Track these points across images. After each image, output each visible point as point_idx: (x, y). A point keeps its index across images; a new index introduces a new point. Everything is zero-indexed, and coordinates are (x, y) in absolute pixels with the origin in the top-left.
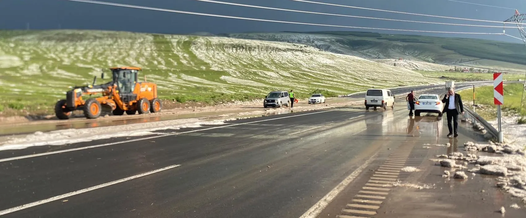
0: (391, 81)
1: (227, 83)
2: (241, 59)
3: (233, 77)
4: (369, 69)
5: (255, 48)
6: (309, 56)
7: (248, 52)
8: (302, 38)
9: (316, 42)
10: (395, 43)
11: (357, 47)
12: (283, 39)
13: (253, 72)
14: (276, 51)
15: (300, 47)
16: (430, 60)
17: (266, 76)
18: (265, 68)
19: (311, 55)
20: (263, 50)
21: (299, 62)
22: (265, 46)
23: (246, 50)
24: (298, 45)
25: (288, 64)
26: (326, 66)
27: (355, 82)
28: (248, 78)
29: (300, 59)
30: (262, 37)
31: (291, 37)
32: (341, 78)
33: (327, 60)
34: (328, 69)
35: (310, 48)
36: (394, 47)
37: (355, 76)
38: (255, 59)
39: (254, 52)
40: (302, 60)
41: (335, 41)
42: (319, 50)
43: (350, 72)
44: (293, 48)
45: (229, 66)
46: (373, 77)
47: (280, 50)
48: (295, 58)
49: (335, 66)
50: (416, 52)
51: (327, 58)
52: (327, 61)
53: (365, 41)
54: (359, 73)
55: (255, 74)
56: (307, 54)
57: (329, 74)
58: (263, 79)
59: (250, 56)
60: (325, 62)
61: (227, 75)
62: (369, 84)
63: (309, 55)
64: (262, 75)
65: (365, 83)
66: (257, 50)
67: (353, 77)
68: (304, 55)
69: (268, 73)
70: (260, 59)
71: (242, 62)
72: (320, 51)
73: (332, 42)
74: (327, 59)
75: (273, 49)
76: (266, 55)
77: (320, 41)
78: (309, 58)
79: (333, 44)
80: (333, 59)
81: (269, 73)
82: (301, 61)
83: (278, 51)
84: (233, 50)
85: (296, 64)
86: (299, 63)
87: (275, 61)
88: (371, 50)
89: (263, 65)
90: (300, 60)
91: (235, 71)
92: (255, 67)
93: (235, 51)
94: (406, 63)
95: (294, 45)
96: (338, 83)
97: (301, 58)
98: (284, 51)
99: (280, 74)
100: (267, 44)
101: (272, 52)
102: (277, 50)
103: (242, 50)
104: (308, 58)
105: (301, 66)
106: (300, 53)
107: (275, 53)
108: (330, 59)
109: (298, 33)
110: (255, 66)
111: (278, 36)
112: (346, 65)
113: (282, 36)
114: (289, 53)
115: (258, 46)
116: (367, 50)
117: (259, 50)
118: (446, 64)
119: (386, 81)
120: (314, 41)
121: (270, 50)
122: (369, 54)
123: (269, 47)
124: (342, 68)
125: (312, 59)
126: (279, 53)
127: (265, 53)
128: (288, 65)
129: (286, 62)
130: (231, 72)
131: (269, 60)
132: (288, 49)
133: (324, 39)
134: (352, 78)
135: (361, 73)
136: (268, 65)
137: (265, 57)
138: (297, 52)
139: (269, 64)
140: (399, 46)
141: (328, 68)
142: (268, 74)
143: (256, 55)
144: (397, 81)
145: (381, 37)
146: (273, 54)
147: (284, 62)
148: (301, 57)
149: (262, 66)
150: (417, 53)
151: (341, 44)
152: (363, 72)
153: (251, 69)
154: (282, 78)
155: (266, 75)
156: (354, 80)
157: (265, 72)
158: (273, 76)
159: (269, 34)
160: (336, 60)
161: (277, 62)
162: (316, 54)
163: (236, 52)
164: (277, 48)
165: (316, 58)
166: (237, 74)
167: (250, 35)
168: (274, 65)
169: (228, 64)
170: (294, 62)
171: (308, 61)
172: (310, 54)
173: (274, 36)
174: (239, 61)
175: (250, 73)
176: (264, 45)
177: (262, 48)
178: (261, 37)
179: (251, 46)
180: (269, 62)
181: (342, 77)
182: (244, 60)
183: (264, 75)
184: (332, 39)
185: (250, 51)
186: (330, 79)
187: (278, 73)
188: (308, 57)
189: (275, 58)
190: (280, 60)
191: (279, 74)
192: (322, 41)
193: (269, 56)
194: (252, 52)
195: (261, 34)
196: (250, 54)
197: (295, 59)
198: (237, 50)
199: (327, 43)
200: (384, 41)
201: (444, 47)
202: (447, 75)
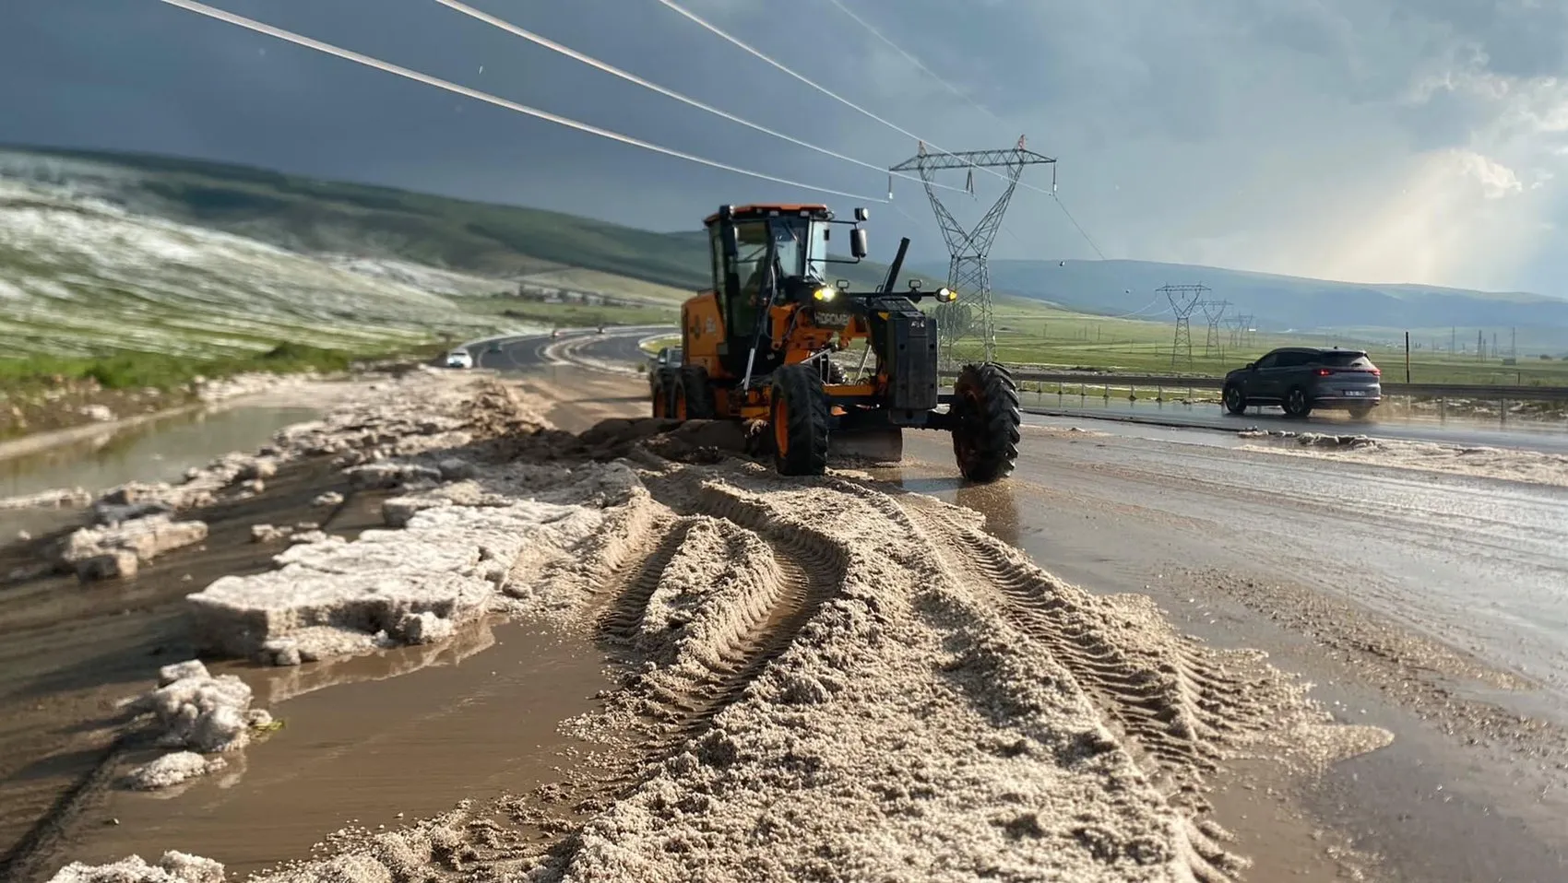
6: (107, 228)
11: (213, 212)
15: (55, 197)
19: (115, 229)
26: (179, 266)
29: (80, 239)
33: (174, 250)
35: (94, 202)
40: (89, 244)
43: (261, 288)
44: (43, 200)
46: (335, 306)
50: (397, 236)
51: (173, 243)
53: (238, 193)
54: (292, 293)
56: (97, 222)
57: (198, 293)
60: (170, 255)
63: (107, 225)
74: (173, 245)
78: (111, 237)
79: (134, 197)
80: (194, 247)
82: (86, 246)
85: (67, 257)
90: (82, 242)
94: (379, 270)
95: (33, 190)
96: (253, 326)
98: (10, 210)
104: (105, 236)
106: (70, 220)
124: (235, 275)
128: (41, 260)
134: (278, 309)
135: (298, 294)
138: (58, 216)
141: (186, 273)
148: (81, 232)
150: (398, 241)
154: (42, 302)
158: (4, 295)
160: (205, 250)
162: (129, 226)
165: (134, 238)
170: (61, 249)
184: (127, 179)
188: (107, 234)
197: (59, 238)
200: (297, 198)
201: (474, 229)
202: (514, 309)
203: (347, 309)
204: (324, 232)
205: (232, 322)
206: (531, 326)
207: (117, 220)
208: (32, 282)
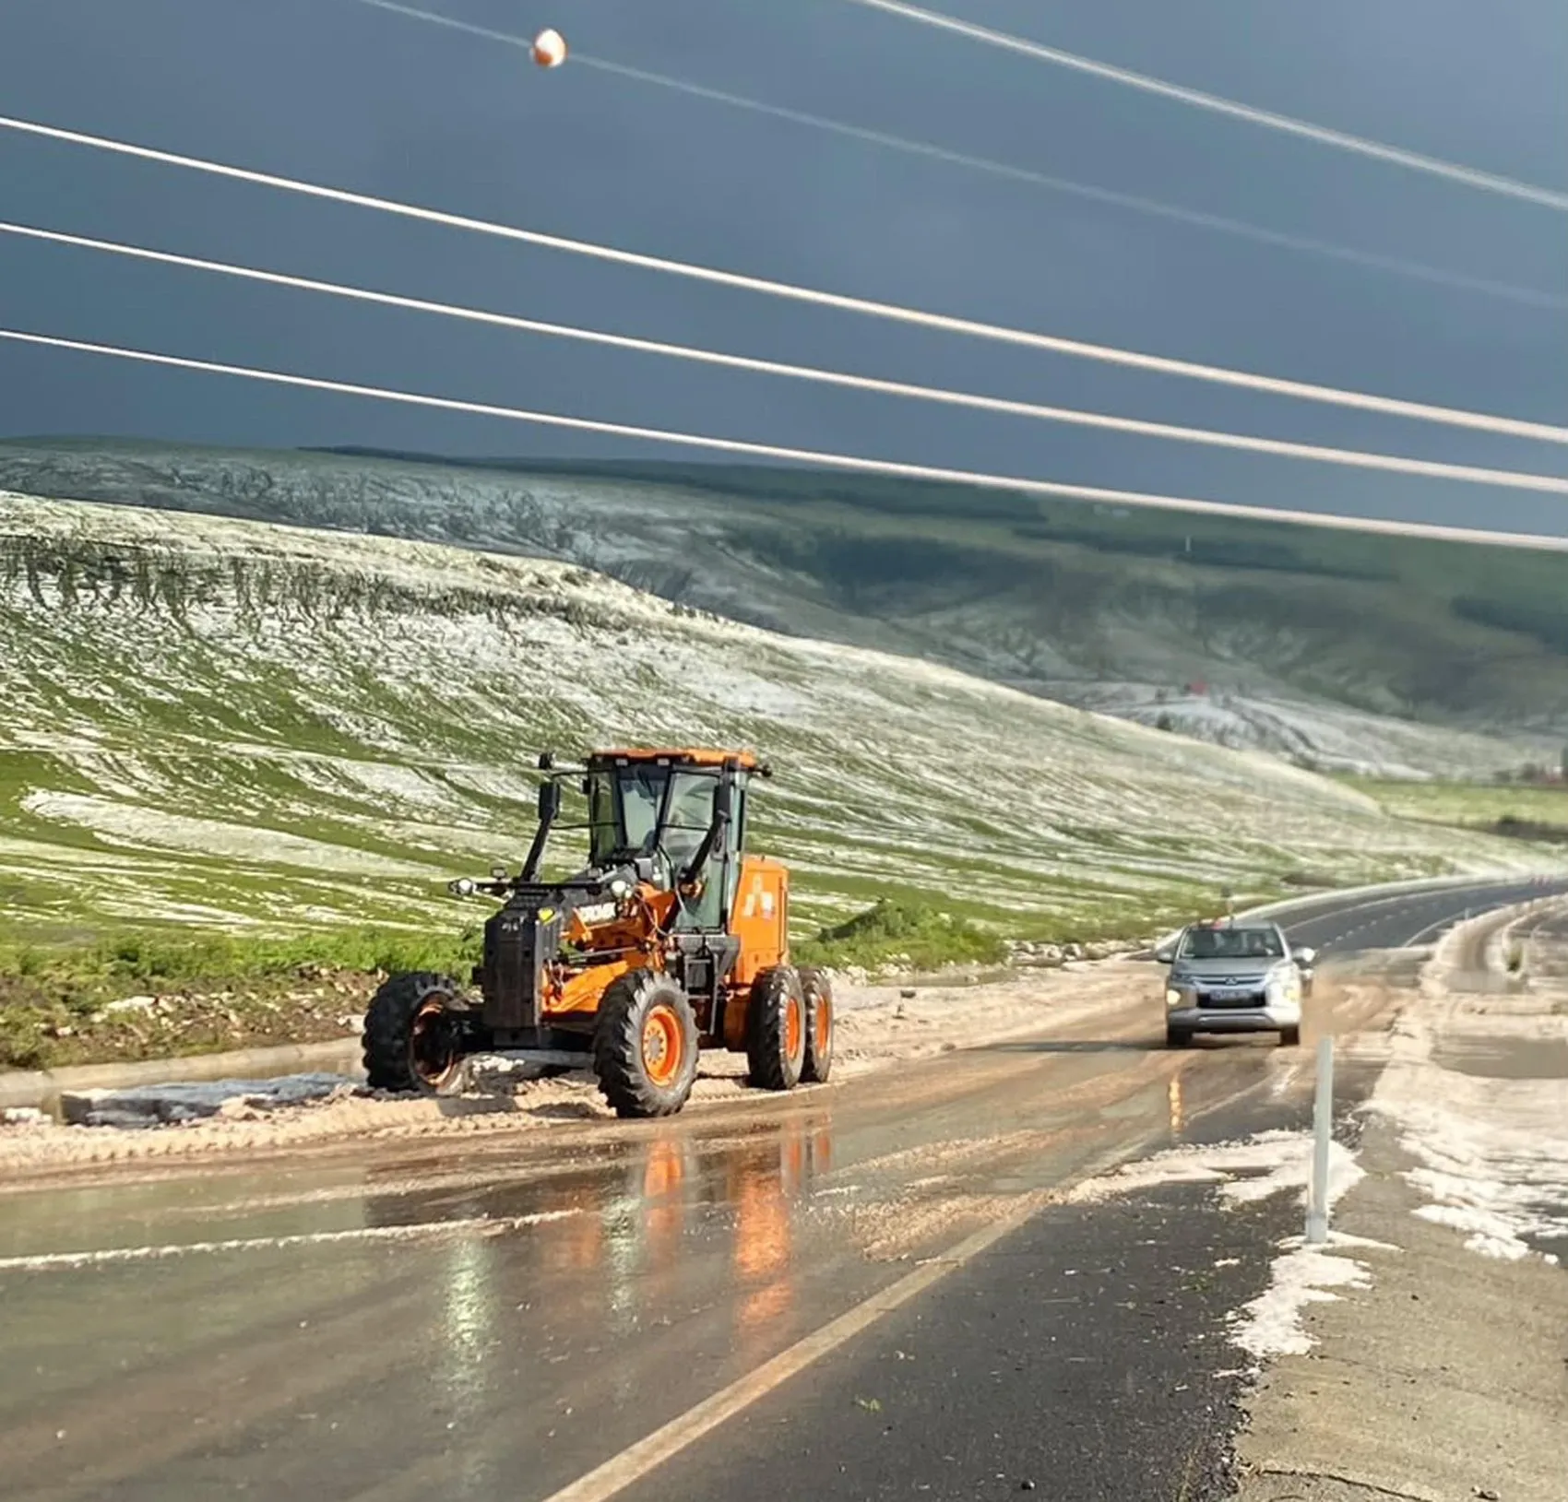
0: (1209, 846)
1: (98, 841)
2: (119, 659)
3: (119, 798)
4: (1048, 759)
5: (213, 576)
6: (623, 648)
7: (163, 605)
8: (480, 506)
9: (584, 540)
10: (1140, 569)
11: (875, 591)
12: (333, 506)
13: (252, 767)
14: (374, 605)
15: (530, 578)
16: (1382, 695)
17: (362, 797)
18: (319, 733)
19: (639, 649)
20: (273, 595)
21: (566, 696)
22: (288, 566)
23: (142, 592)
24: (516, 562)
25: (489, 709)
26: (759, 728)
27: (988, 850)
28: (231, 812)
29: (566, 673)
30: (172, 486)
31: (391, 495)
32: (880, 817)
33: (754, 688)
34: (775, 752)
35: (604, 589)
36: (1137, 598)
37: (963, 803)
38: (227, 663)
39: (209, 607)
40: (584, 683)
41: (720, 538)
42: (671, 605)
43: (928, 774)
44: (504, 591)
45: (50, 714)
46: (1081, 813)
47: (402, 599)
48: (526, 661)
49: (819, 731)
50: (1286, 636)
51: (755, 672)
52: (756, 695)
53: (932, 545)
54: (988, 783)
55: (271, 775)
56: (604, 637)
57: (792, 789)
58: (347, 819)
59: (184, 638)
60: (744, 701)
61: (67, 781)
62: (1083, 863)
63: (624, 642)
64: (328, 789)
65: (1057, 859)
66: (228, 593)
67: (958, 812)
68: (584, 646)
69: (368, 772)
70: (272, 666)
71: (132, 680)
72: (676, 612)
73: (695, 544)
74: (753, 677)
75: (351, 590)
76: (302, 633)
77: (611, 536)
78: (629, 666)
79: (711, 563)
80: (798, 681)
81: (376, 777)
82: (578, 686)
83: (389, 607)
84: (36, 591)
85: (543, 709)
86: (564, 705)
87: (387, 679)
88: (976, 616)
89: (306, 715)
90: (570, 679)
91: (119, 756)
92: (248, 726)
93: (52, 596)
94: (1229, 719)
95: (491, 566)
96: (889, 859)
97: (569, 667)
98: (440, 612)
99: (459, 780)
100: (306, 551)
101: (348, 611)
102: (383, 602)
103: (115, 594)
104: (617, 665)
105: (585, 725)
106: (553, 628)
107: (368, 622)
108: (775, 675)
109: (444, 470)
110: (243, 714)
111: (294, 479)
112: (892, 724)
113: (324, 487)
114: (476, 625)
115: (236, 563)
116: (948, 618)
117: (248, 596)
118: (1485, 725)
119: (1176, 844)
120: (569, 530)
121: (334, 599)
122: (962, 643)
123: (324, 578)
124: (872, 745)
125: (646, 675)
126: (404, 620)
127: (295, 621)
128: (488, 717)
129: (471, 694)
130: (90, 763)
131: (338, 677)
132: (464, 592)
133: (642, 521)
134: (955, 821)
135: (1002, 785)
136: (338, 712)
137: (305, 653)
138: (531, 621)
139: (350, 707)
140: (1167, 595)
141: (773, 741)
142: (365, 780)
143: (230, 637)
144: (1248, 849)
145: (1043, 519)
146: (357, 631)
147: (455, 693)
148: (568, 659)
149: (298, 717)
150: (1288, 648)
151: (768, 564)
152: (1011, 780)
153: (225, 738)
154: (477, 810)
155: (360, 788)
156: (973, 839)
157: (341, 764)
158: (408, 794)
159: (224, 463)
160: (819, 688)
161: (402, 690)
162: (669, 639)
163: (65, 605)
164: (382, 586)
165: (676, 666)
166: (139, 773)
167: (72, 461)
168: (385, 713)
169: (29, 699)
170: (528, 694)
171: (624, 693)
172: (628, 634)
173: (261, 483)
174: (112, 674)
175: (235, 770)
176: (282, 554)
177: (265, 583)
178: (157, 488)
179: (183, 559)
180: (343, 693)
181: (887, 814)
182: (149, 669)
183: (344, 792)
184: (698, 522)
185: (172, 599)
186: (816, 824)
187: (440, 776)
188: (621, 661)
189: (380, 663)
190: (424, 679)
191: (451, 783)
192: (632, 534)
193: (330, 646)
194: (195, 608)
195: (160, 462)
196: (182, 622)
197: (527, 669)
198: (67, 589)
199: (665, 554)
200: (1064, 554)
201: (1469, 611)
202: (1526, 812)
203: (1107, 820)
204: (1115, 630)
205: (842, 853)
206: (1547, 853)
207: (642, 628)
208: (462, 770)
